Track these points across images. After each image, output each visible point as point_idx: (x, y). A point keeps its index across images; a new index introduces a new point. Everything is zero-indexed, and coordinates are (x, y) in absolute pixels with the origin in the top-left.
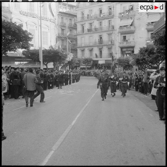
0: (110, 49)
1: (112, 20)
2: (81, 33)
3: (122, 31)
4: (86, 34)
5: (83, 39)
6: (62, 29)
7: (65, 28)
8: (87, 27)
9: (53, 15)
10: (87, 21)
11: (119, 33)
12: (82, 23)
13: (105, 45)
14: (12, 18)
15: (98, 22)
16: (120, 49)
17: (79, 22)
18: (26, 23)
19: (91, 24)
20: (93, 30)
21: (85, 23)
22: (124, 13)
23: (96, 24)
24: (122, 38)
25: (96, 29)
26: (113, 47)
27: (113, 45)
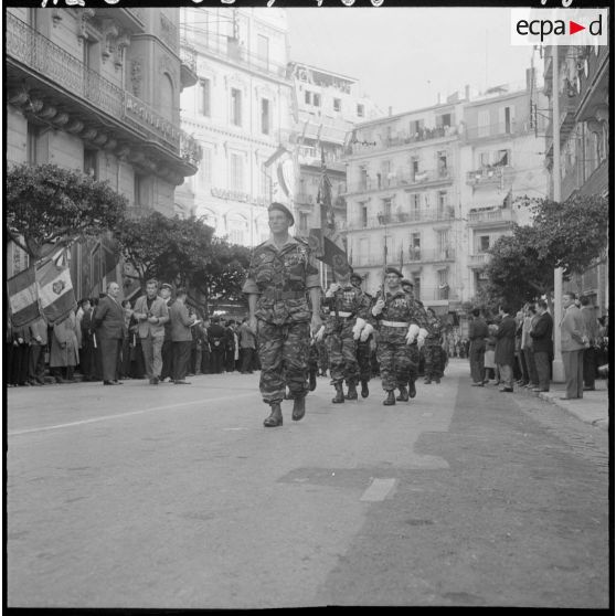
0: (443, 273)
1: (449, 189)
2: (356, 228)
3: (475, 222)
4: (373, 229)
5: (364, 244)
6: (301, 213)
7: (309, 211)
8: (375, 208)
9: (287, 192)
10: (374, 191)
11: (468, 227)
12: (361, 198)
13: (428, 263)
14: (196, 207)
15: (407, 195)
16: (472, 274)
17: (352, 195)
18: (225, 216)
19: (387, 201)
20: (395, 218)
21: (370, 199)
22: (480, 172)
23: (402, 202)
24: (479, 244)
25: (402, 217)
26: (453, 268)
27: (453, 262)
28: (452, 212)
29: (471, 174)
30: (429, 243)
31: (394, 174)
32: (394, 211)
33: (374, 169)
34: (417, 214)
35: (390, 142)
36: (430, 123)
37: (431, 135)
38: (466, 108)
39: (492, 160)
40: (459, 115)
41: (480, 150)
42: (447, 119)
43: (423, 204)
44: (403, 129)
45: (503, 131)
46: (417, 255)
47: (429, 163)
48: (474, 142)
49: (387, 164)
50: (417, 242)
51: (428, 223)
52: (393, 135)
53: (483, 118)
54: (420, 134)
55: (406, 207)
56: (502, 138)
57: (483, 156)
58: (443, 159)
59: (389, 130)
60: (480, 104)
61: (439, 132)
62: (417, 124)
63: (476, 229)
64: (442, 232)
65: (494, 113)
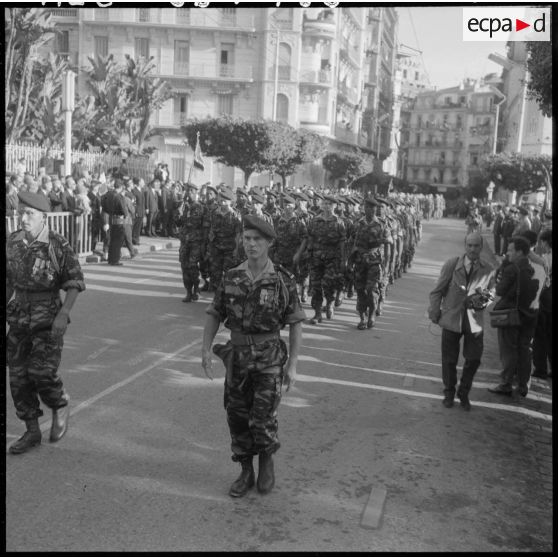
28: (461, 144)
29: (472, 128)
30: (449, 158)
31: (435, 122)
32: (434, 139)
33: (425, 118)
34: (445, 143)
35: (435, 107)
36: (455, 99)
37: (454, 106)
38: (473, 96)
39: (482, 123)
40: (469, 98)
41: (477, 117)
42: (463, 99)
43: (448, 139)
44: (441, 100)
45: (488, 110)
46: (443, 163)
47: (452, 119)
48: (473, 111)
49: (432, 117)
50: (443, 156)
51: (450, 148)
52: (437, 103)
53: (480, 102)
54: (450, 105)
55: (440, 139)
56: (487, 113)
57: (478, 120)
58: (459, 118)
59: (435, 100)
60: (479, 95)
61: (458, 106)
62: (448, 99)
63: (472, 154)
64: (456, 153)
65: (485, 100)
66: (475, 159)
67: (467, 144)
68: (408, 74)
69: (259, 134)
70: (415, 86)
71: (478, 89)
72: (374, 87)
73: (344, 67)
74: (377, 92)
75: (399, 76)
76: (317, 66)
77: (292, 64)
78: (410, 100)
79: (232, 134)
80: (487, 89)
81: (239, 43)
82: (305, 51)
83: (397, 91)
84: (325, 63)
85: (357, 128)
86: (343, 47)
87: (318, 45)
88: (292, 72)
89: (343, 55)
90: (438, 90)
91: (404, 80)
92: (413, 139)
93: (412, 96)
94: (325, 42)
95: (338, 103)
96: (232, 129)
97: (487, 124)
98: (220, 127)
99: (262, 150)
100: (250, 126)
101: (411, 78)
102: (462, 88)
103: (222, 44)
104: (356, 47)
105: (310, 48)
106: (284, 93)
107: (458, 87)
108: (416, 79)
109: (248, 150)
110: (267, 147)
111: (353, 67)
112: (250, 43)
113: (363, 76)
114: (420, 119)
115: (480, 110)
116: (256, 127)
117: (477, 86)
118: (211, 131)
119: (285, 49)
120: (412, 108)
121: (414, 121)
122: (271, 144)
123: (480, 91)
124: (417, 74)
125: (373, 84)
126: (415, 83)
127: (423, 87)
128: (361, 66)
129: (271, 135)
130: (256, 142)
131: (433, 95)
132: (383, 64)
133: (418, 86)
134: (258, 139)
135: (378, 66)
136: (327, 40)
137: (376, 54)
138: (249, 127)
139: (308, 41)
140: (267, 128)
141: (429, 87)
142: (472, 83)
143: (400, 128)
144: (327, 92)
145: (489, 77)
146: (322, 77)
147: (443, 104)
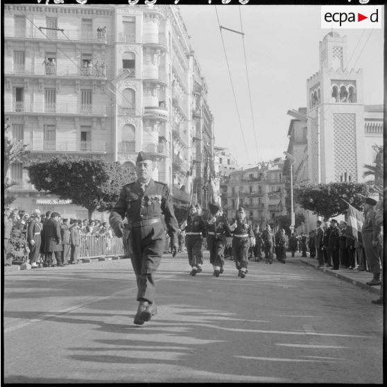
28: (263, 205)
29: (269, 194)
30: (256, 215)
31: (244, 191)
32: (244, 203)
33: (237, 190)
34: (252, 205)
35: (243, 181)
36: (256, 176)
37: (256, 180)
38: (268, 172)
39: (275, 190)
40: (265, 173)
41: (272, 186)
42: (261, 175)
43: (254, 202)
44: (247, 176)
45: (279, 181)
46: (251, 219)
47: (255, 189)
48: (269, 183)
49: (241, 188)
50: (252, 214)
51: (256, 208)
52: (244, 178)
53: (273, 176)
54: (252, 179)
55: (248, 202)
56: (278, 183)
57: (273, 188)
58: (260, 188)
59: (242, 176)
60: (272, 172)
61: (259, 179)
62: (251, 176)
63: (271, 211)
64: (260, 211)
65: (276, 175)
66: (273, 215)
67: (266, 206)
68: (223, 161)
69: (96, 169)
70: (228, 168)
71: (270, 168)
72: (200, 163)
73: (177, 146)
74: (202, 166)
75: (216, 160)
76: (156, 141)
77: (136, 139)
78: (225, 177)
79: (71, 171)
80: (276, 168)
81: (95, 125)
82: (146, 130)
83: (217, 170)
84: (161, 139)
85: (189, 189)
86: (174, 129)
87: (155, 126)
88: (137, 145)
89: (175, 135)
90: (244, 169)
91: (221, 165)
92: (230, 203)
93: (227, 175)
94: (161, 123)
95: (173, 171)
96: (70, 167)
97: (279, 191)
98: (59, 166)
99: (99, 184)
100: (88, 163)
101: (225, 162)
102: (260, 168)
103: (82, 126)
104: (185, 132)
105: (150, 128)
106: (131, 161)
107: (257, 168)
108: (229, 164)
109: (86, 185)
110: (104, 181)
111: (183, 146)
112: (103, 125)
113: (191, 153)
114: (233, 190)
115: (273, 181)
116: (93, 163)
117: (270, 166)
118: (51, 169)
119: (130, 129)
120: (227, 182)
121: (229, 191)
122: (108, 178)
123: (272, 169)
124: (229, 160)
125: (199, 160)
126: (228, 166)
127: (234, 169)
128: (189, 146)
129: (107, 171)
130: (94, 177)
131: (242, 173)
132: (205, 148)
133: (230, 168)
134: (96, 175)
135: (202, 149)
136: (162, 122)
137: (200, 140)
138: (86, 164)
139: (148, 123)
140: (103, 165)
141: (238, 169)
142: (266, 165)
143: (221, 194)
144: (164, 160)
145: (277, 160)
146: (160, 149)
147: (249, 179)
